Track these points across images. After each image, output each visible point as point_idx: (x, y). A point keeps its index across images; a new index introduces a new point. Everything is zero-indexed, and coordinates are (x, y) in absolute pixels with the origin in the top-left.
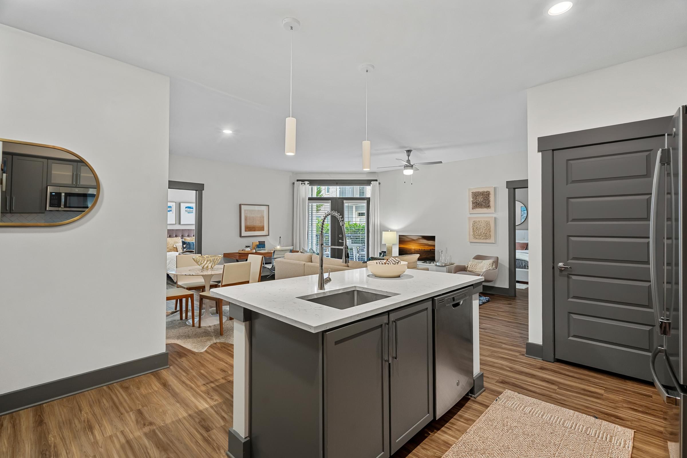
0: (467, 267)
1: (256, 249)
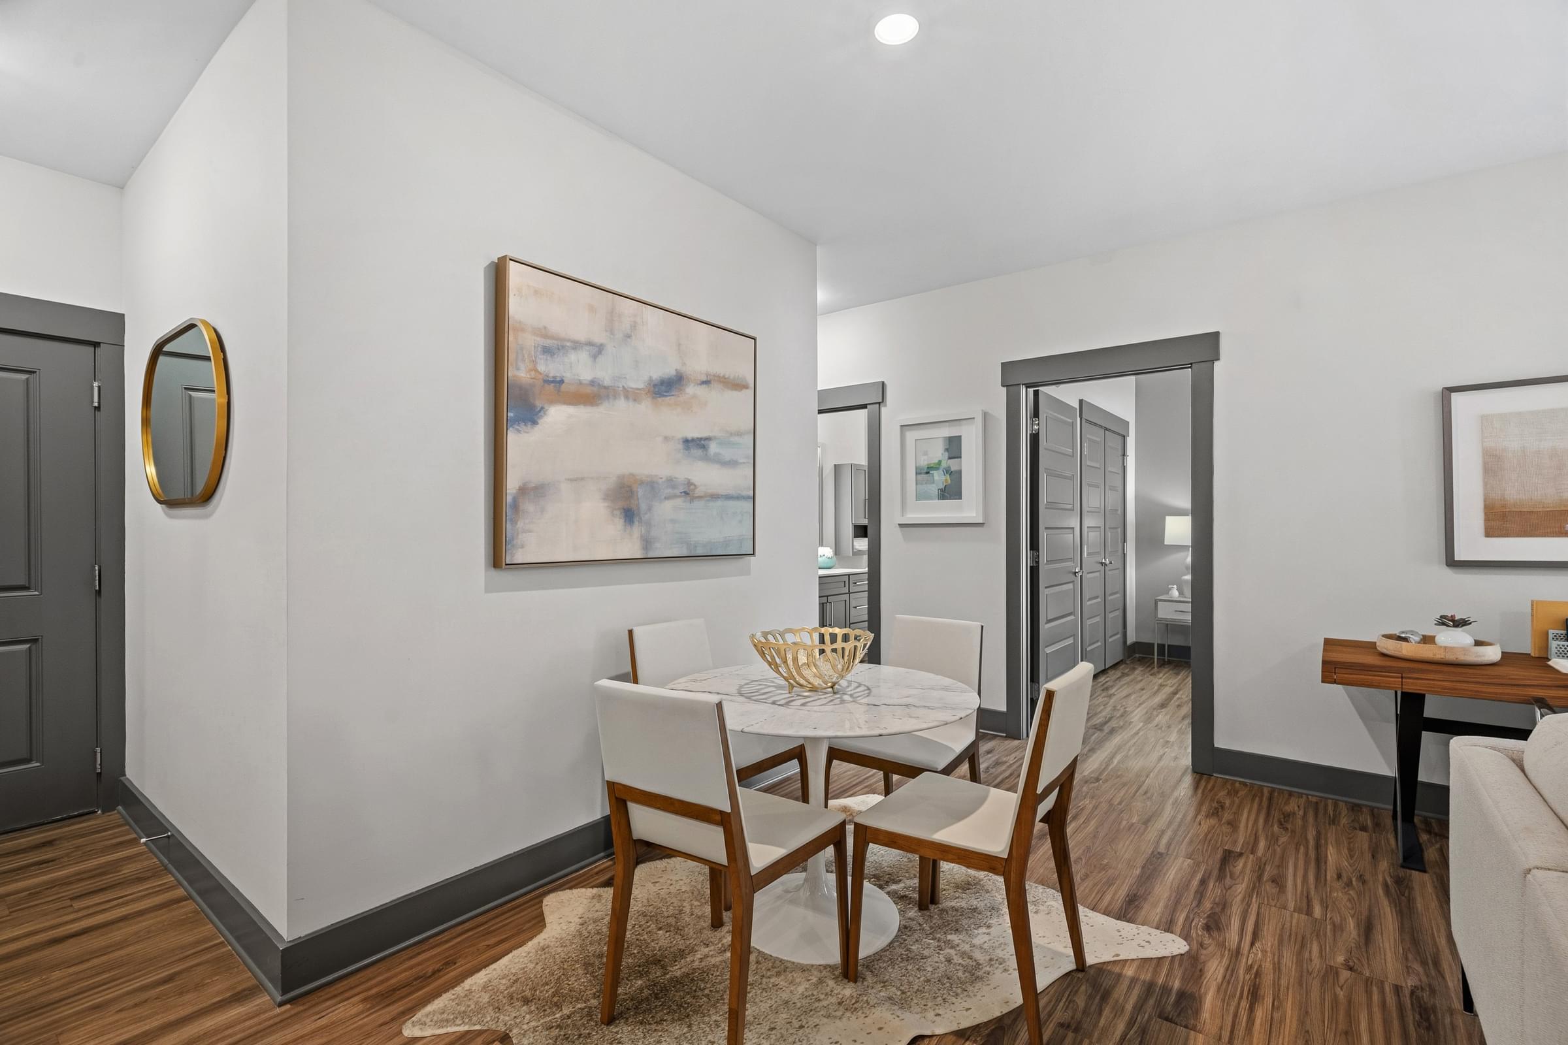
1: (1554, 645)
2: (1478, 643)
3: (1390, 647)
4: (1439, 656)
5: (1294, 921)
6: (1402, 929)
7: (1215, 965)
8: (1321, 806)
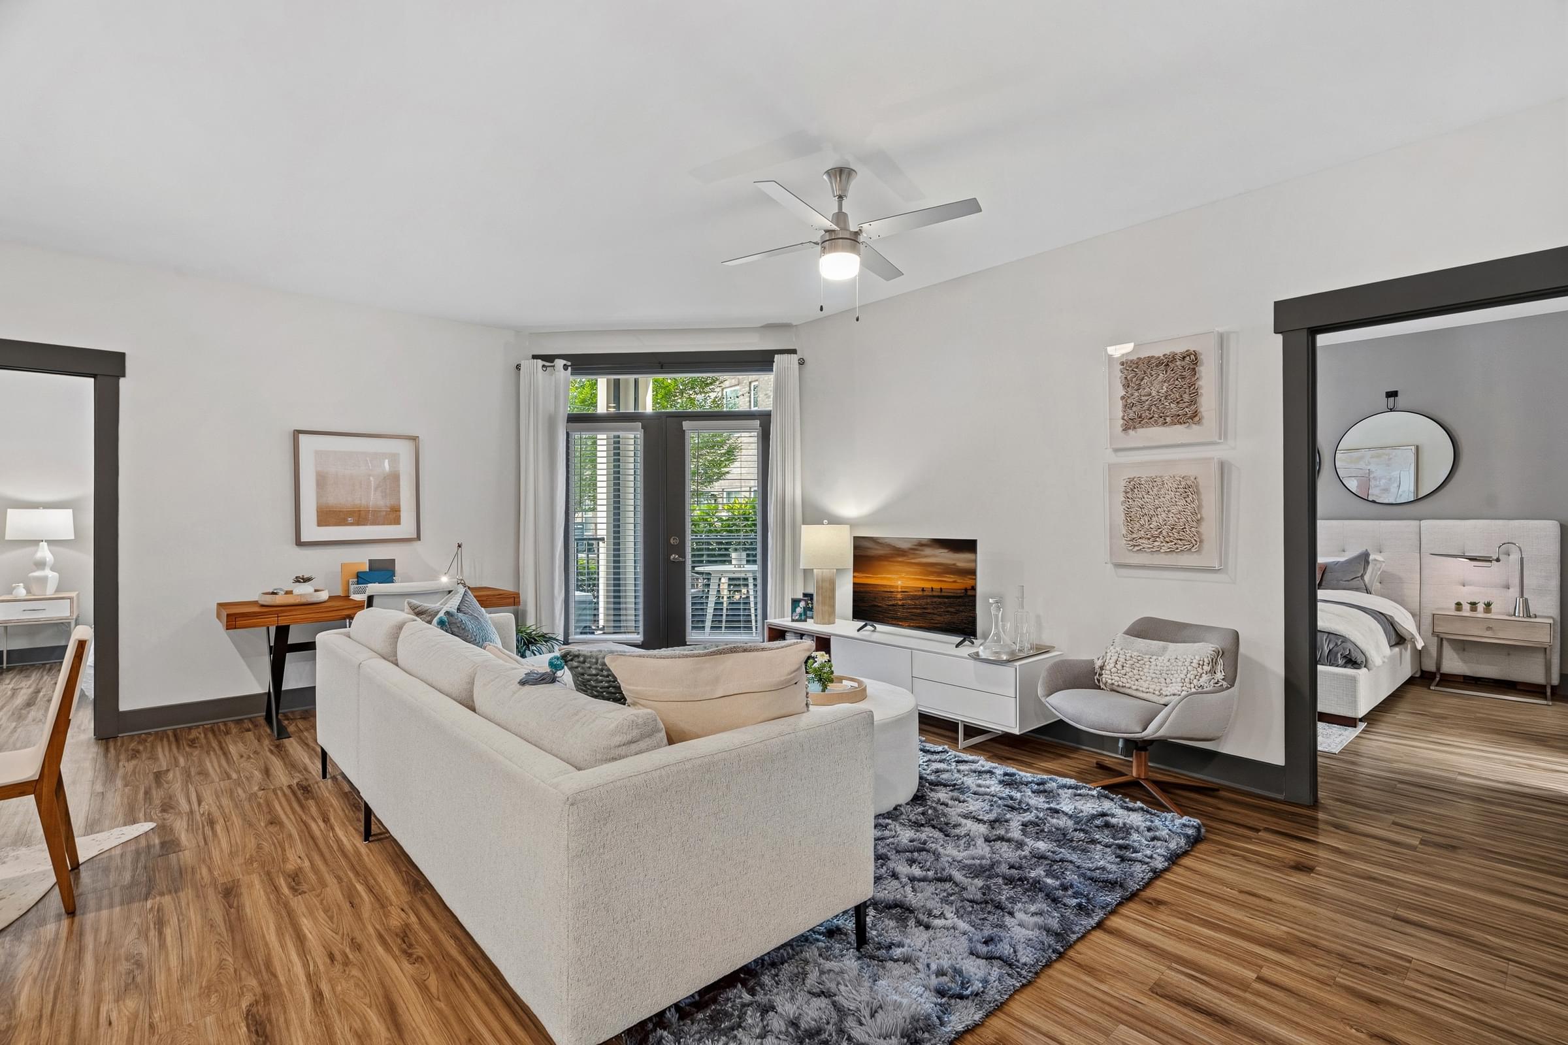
0: (1102, 668)
1: (352, 587)
2: (316, 591)
3: (269, 600)
4: (298, 601)
5: (222, 786)
6: (285, 764)
7: (179, 824)
8: (216, 728)
